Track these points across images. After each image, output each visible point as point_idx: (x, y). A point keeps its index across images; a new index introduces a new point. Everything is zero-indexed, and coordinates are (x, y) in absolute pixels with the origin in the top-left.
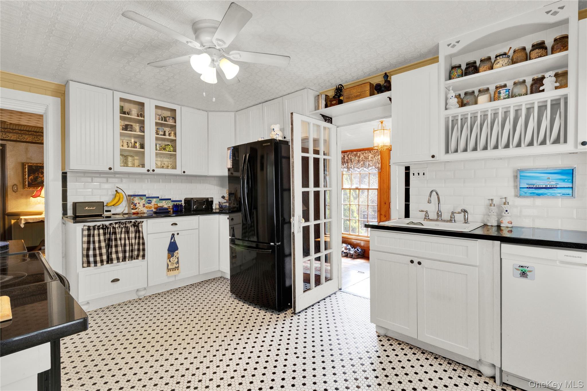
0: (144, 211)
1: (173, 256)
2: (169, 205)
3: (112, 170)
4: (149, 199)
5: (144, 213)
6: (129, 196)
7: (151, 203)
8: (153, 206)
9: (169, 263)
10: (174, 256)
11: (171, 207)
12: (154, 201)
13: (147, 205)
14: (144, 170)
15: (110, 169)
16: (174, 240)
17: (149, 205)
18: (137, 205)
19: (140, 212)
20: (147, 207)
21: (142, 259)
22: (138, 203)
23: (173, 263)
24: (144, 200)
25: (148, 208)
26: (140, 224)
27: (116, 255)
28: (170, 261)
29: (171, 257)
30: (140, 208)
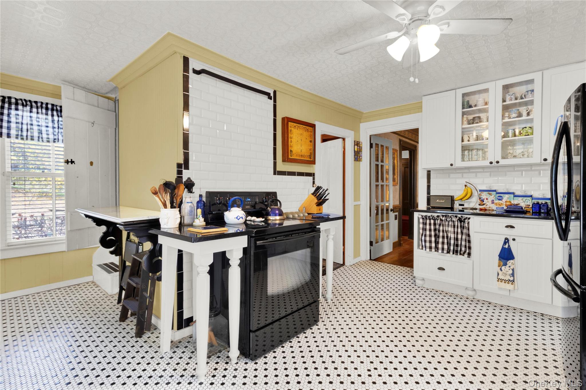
0: (493, 208)
1: (505, 264)
2: (528, 204)
3: (453, 166)
4: (500, 195)
5: (493, 210)
6: (480, 191)
7: (502, 199)
8: (505, 204)
9: (500, 272)
10: (508, 266)
11: (531, 206)
12: (506, 197)
13: (497, 201)
14: (487, 163)
15: (452, 165)
16: (509, 246)
17: (500, 202)
18: (485, 200)
19: (488, 209)
20: (496, 204)
21: (468, 257)
22: (485, 199)
23: (506, 274)
24: (493, 196)
25: (498, 205)
26: (466, 220)
27: (442, 246)
28: (501, 270)
29: (503, 266)
30: (489, 204)
